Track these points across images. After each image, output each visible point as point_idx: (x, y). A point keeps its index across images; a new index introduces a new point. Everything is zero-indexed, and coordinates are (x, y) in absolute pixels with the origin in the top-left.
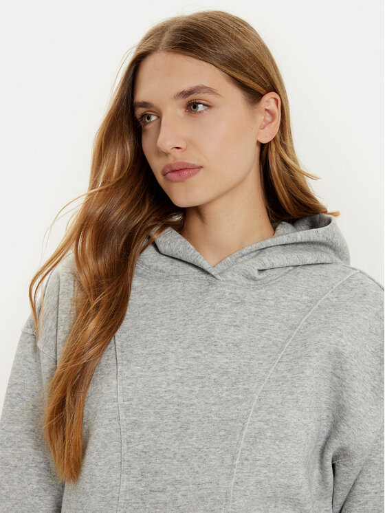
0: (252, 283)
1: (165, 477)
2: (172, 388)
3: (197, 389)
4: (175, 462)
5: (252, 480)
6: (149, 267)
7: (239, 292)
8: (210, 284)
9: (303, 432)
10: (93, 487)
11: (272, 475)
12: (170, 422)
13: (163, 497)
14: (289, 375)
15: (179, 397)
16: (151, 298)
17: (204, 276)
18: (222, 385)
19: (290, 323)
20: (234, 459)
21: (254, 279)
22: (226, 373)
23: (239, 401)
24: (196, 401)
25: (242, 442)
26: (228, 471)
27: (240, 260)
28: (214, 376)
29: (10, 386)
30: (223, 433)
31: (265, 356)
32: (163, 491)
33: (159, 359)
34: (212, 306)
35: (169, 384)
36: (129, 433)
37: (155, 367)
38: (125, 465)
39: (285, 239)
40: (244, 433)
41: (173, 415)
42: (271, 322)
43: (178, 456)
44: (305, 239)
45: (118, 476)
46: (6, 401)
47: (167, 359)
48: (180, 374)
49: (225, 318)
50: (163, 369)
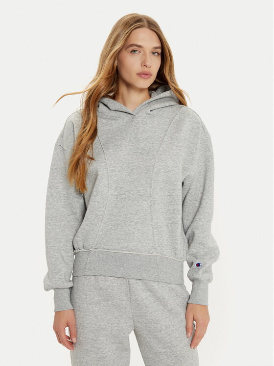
0: (148, 116)
1: (125, 189)
2: (125, 157)
3: (134, 157)
4: (128, 183)
5: (158, 188)
6: (108, 115)
7: (145, 120)
8: (133, 118)
9: (176, 169)
10: (97, 193)
11: (165, 185)
12: (126, 169)
13: (124, 196)
14: (167, 149)
15: (128, 160)
16: (111, 126)
17: (130, 116)
18: (143, 154)
19: (164, 129)
20: (151, 181)
21: (149, 114)
22: (145, 150)
23: (151, 159)
24: (134, 161)
25: (154, 174)
26: (150, 185)
27: (142, 108)
28: (140, 151)
29: (52, 165)
30: (145, 172)
31: (158, 142)
32: (124, 194)
33: (119, 147)
34: (135, 126)
35: (124, 156)
36: (111, 174)
37: (118, 150)
38: (110, 185)
39: (157, 97)
40: (154, 171)
41: (127, 166)
42: (157, 129)
43: (129, 181)
44: (164, 96)
45: (107, 189)
46: (50, 171)
47: (122, 147)
48: (127, 152)
49: (141, 130)
50: (121, 150)
